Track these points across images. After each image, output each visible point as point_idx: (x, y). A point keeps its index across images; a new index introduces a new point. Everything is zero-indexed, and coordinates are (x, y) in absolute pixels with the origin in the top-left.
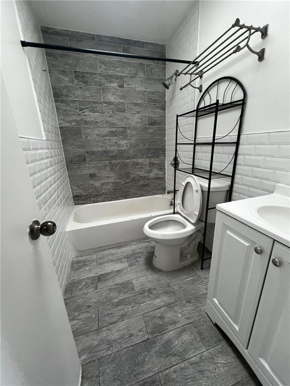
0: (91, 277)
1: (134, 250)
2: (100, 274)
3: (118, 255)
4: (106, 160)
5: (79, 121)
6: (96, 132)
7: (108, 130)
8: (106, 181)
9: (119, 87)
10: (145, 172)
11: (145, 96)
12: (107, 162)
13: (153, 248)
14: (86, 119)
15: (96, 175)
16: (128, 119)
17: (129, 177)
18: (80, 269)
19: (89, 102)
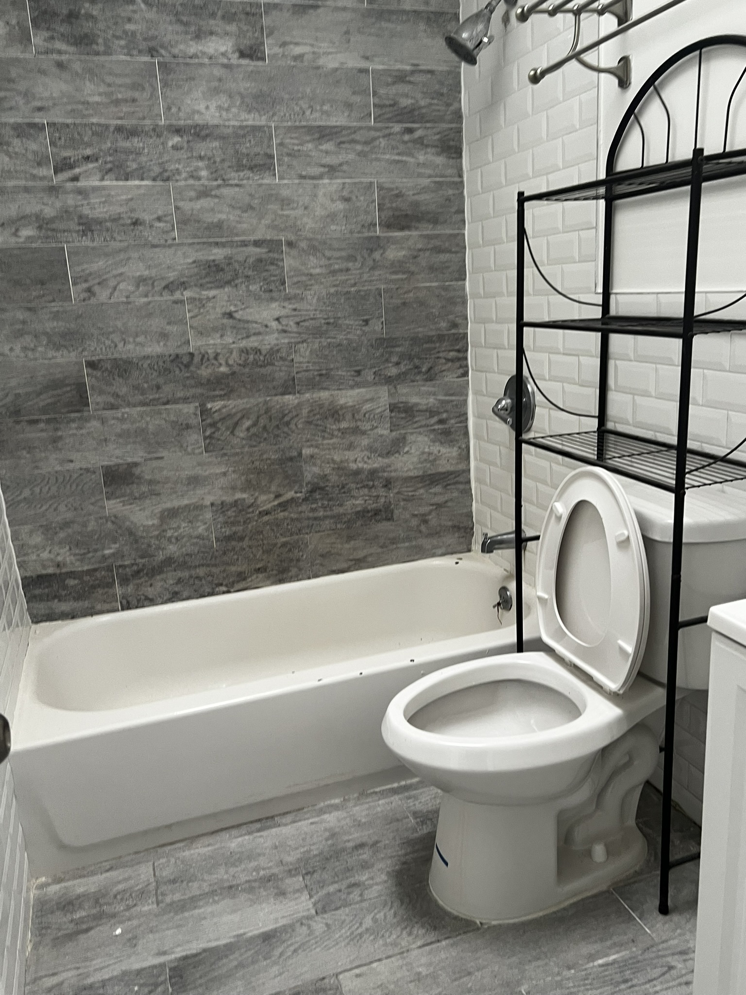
0: (139, 972)
1: (333, 835)
2: (179, 953)
3: (262, 861)
4: (185, 400)
5: (52, 220)
6: (137, 269)
7: (193, 255)
8: (186, 502)
9: (242, 55)
10: (371, 449)
11: (365, 92)
12: (189, 409)
13: (430, 818)
14: (86, 211)
15: (137, 471)
16: (285, 202)
17: (293, 479)
18: (82, 938)
19: (100, 131)
